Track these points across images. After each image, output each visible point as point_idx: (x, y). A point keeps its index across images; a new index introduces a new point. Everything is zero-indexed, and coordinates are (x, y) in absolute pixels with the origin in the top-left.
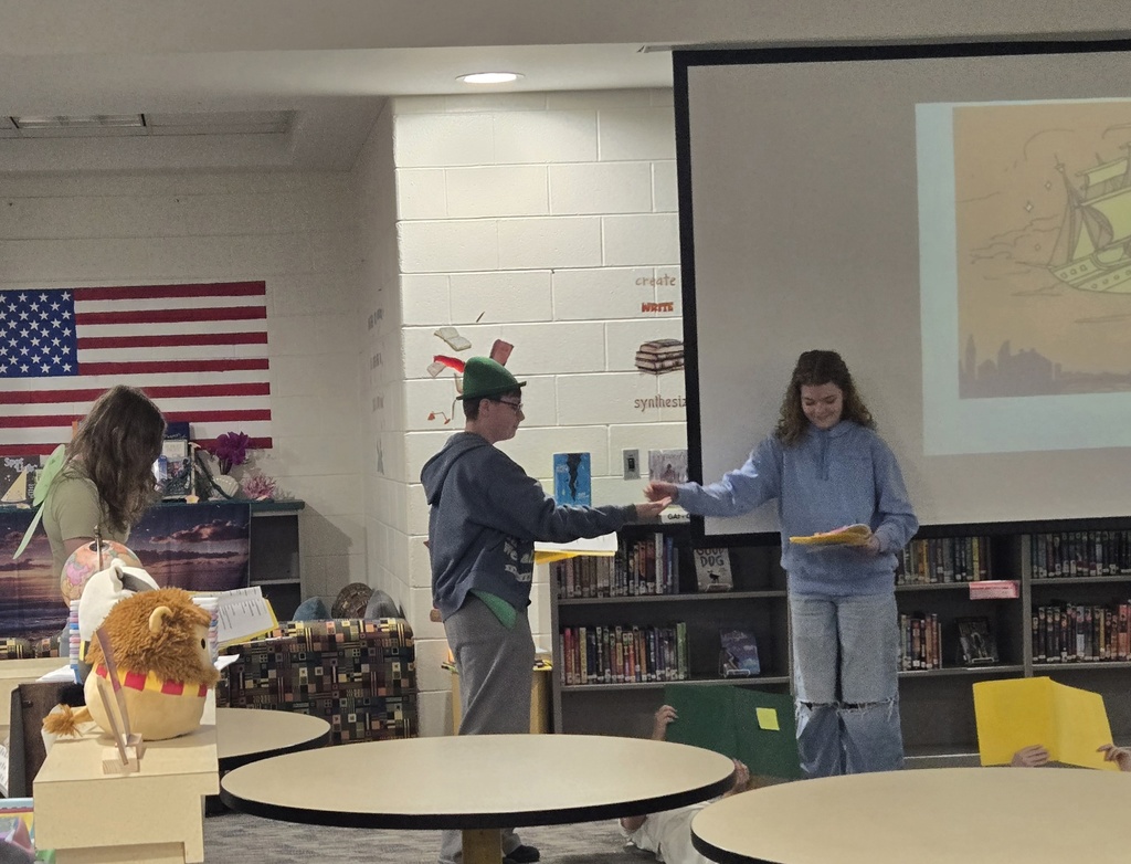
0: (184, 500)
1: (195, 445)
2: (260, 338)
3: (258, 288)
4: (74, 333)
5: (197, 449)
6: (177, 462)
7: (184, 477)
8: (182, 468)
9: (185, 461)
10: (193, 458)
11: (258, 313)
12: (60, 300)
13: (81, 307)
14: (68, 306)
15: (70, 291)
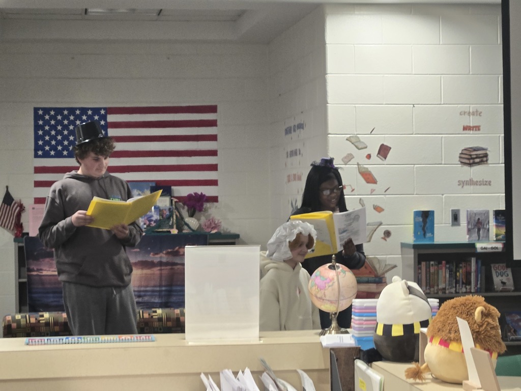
0: (170, 232)
1: (175, 200)
2: (213, 138)
3: (213, 109)
4: (106, 133)
5: (175, 202)
6: (165, 210)
7: (169, 218)
8: (168, 213)
9: (170, 209)
10: (174, 206)
11: (213, 123)
12: (99, 114)
13: (111, 118)
14: (104, 117)
15: (105, 109)
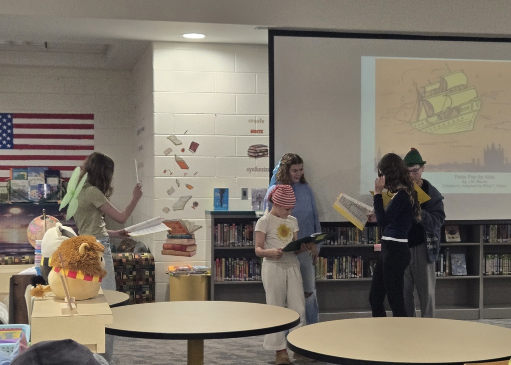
0: (57, 202)
1: (62, 180)
2: (91, 137)
3: (91, 117)
4: (12, 132)
5: (63, 182)
6: (54, 187)
7: (57, 193)
8: (56, 189)
9: (58, 186)
10: (61, 185)
11: (91, 127)
12: (6, 118)
13: (16, 121)
14: (10, 120)
15: (11, 114)
